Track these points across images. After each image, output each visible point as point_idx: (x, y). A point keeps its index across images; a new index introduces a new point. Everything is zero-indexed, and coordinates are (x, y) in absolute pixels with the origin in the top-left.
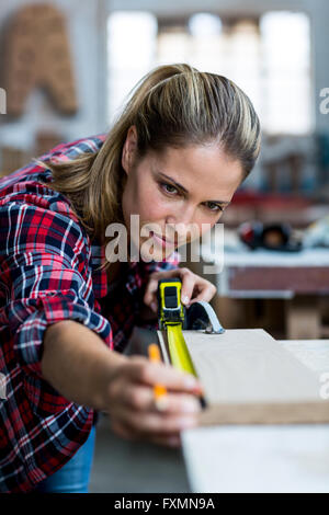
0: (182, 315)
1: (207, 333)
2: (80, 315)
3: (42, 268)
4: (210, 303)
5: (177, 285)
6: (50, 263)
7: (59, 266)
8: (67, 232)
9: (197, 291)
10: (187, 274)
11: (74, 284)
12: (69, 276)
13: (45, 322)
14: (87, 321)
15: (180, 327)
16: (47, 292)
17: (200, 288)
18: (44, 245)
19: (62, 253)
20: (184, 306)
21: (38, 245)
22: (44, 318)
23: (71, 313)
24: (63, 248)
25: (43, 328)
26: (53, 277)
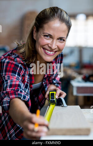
0: (55, 101)
1: (62, 107)
2: (20, 96)
3: (10, 80)
4: (64, 99)
5: (55, 92)
6: (12, 79)
7: (15, 80)
8: (19, 68)
9: (60, 95)
10: (58, 89)
11: (19, 86)
12: (18, 83)
13: (9, 99)
14: (22, 98)
15: (55, 105)
16: (11, 89)
17: (62, 94)
18: (11, 73)
19: (16, 76)
20: (56, 99)
21: (10, 73)
22: (9, 98)
23: (17, 96)
24: (17, 74)
25: (9, 100)
26: (13, 84)
